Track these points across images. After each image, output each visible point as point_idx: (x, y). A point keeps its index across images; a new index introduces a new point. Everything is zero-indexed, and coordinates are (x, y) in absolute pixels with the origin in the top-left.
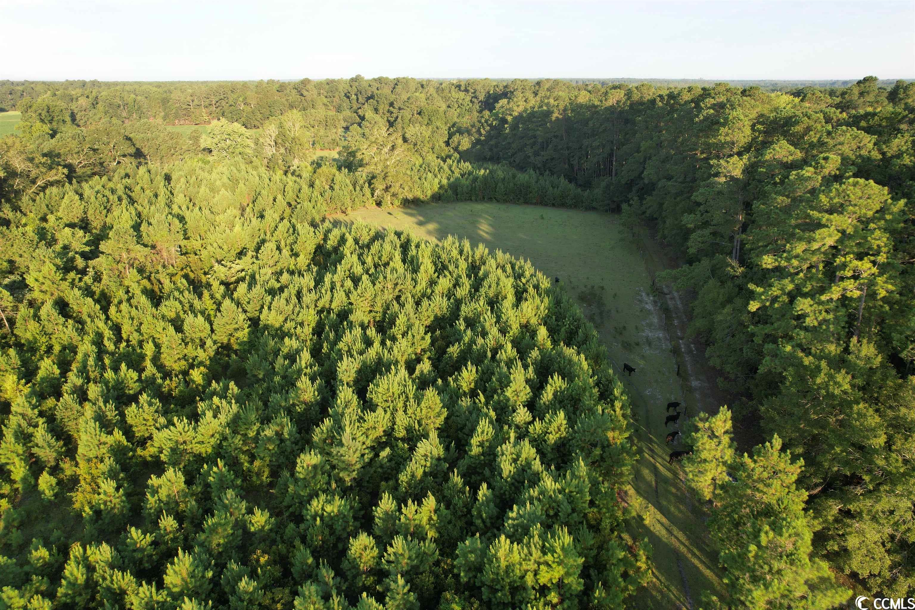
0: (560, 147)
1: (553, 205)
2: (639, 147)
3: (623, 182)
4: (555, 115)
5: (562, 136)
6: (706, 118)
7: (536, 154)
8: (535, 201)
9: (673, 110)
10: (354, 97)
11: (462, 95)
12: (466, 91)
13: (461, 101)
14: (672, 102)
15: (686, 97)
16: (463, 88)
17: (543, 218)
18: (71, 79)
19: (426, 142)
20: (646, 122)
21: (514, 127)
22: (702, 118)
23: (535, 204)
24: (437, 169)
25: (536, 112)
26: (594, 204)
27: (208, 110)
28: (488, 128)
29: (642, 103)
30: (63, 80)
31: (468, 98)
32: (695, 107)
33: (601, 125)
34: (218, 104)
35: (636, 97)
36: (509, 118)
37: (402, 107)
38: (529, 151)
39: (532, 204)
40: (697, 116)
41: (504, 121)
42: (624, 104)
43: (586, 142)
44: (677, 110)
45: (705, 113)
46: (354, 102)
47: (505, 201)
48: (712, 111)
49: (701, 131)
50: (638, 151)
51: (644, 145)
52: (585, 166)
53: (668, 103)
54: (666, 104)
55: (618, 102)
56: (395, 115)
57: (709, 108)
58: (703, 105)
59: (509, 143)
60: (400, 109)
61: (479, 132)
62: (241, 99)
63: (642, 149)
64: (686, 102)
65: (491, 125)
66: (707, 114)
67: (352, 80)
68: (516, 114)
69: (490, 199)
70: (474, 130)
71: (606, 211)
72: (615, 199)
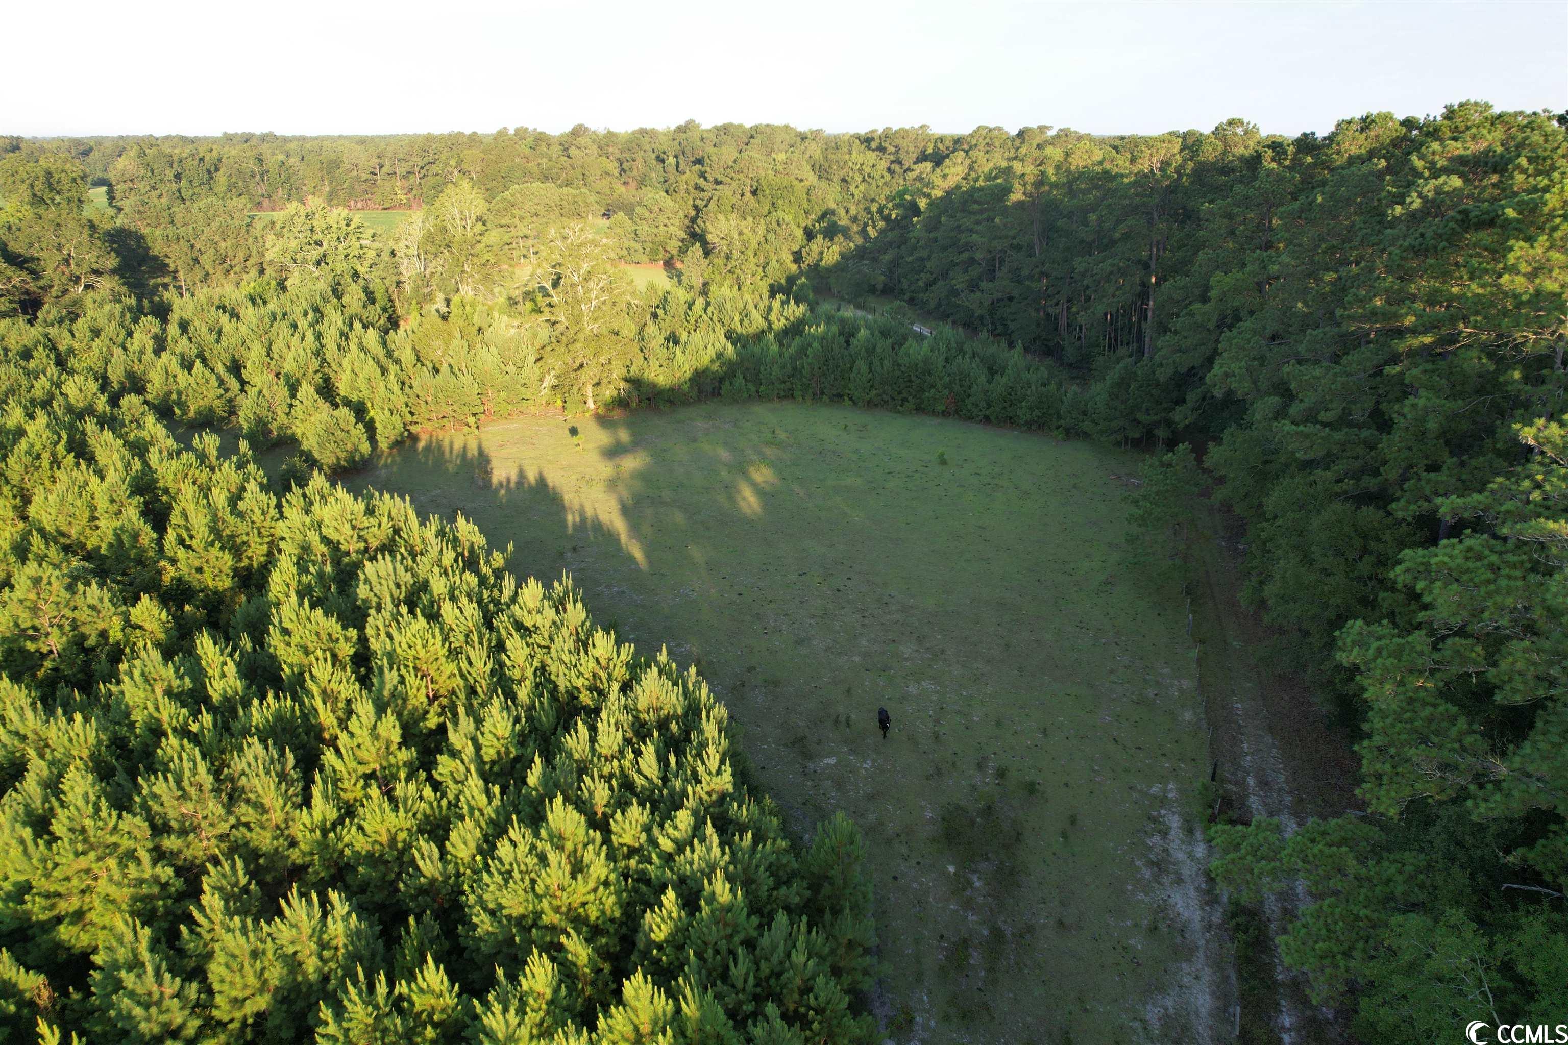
0: (1025, 272)
1: (987, 420)
2: (1207, 288)
3: (1162, 375)
4: (1017, 196)
5: (1031, 247)
6: (1432, 207)
7: (973, 286)
8: (940, 408)
9: (1309, 184)
10: (672, 160)
11: (871, 157)
12: (881, 149)
13: (867, 170)
14: (1309, 159)
15: (1355, 146)
16: (874, 145)
17: (943, 462)
18: (231, 131)
19: (750, 253)
20: (1230, 216)
21: (933, 225)
22: (1417, 204)
23: (945, 414)
24: (737, 318)
25: (981, 189)
26: (1087, 426)
27: (406, 184)
28: (881, 224)
29: (1226, 170)
30: (217, 133)
31: (883, 164)
32: (1388, 170)
33: (1118, 222)
34: (423, 172)
35: (1209, 154)
36: (923, 203)
37: (721, 178)
38: (959, 280)
39: (934, 413)
40: (1400, 199)
41: (914, 209)
42: (1178, 171)
43: (1080, 264)
44: (1324, 183)
45: (1429, 188)
46: (672, 170)
47: (871, 405)
48: (1456, 182)
49: (1419, 251)
50: (1205, 299)
51: (1220, 282)
52: (1082, 318)
53: (1296, 164)
54: (1291, 168)
55: (1165, 164)
56: (706, 195)
57: (1447, 171)
58: (1418, 163)
59: (922, 259)
60: (718, 182)
61: (864, 232)
62: (453, 162)
63: (1213, 293)
64: (1351, 161)
65: (887, 219)
66: (1438, 191)
67: (681, 129)
68: (938, 193)
69: (838, 398)
70: (855, 228)
71: (1119, 444)
72: (1141, 417)
